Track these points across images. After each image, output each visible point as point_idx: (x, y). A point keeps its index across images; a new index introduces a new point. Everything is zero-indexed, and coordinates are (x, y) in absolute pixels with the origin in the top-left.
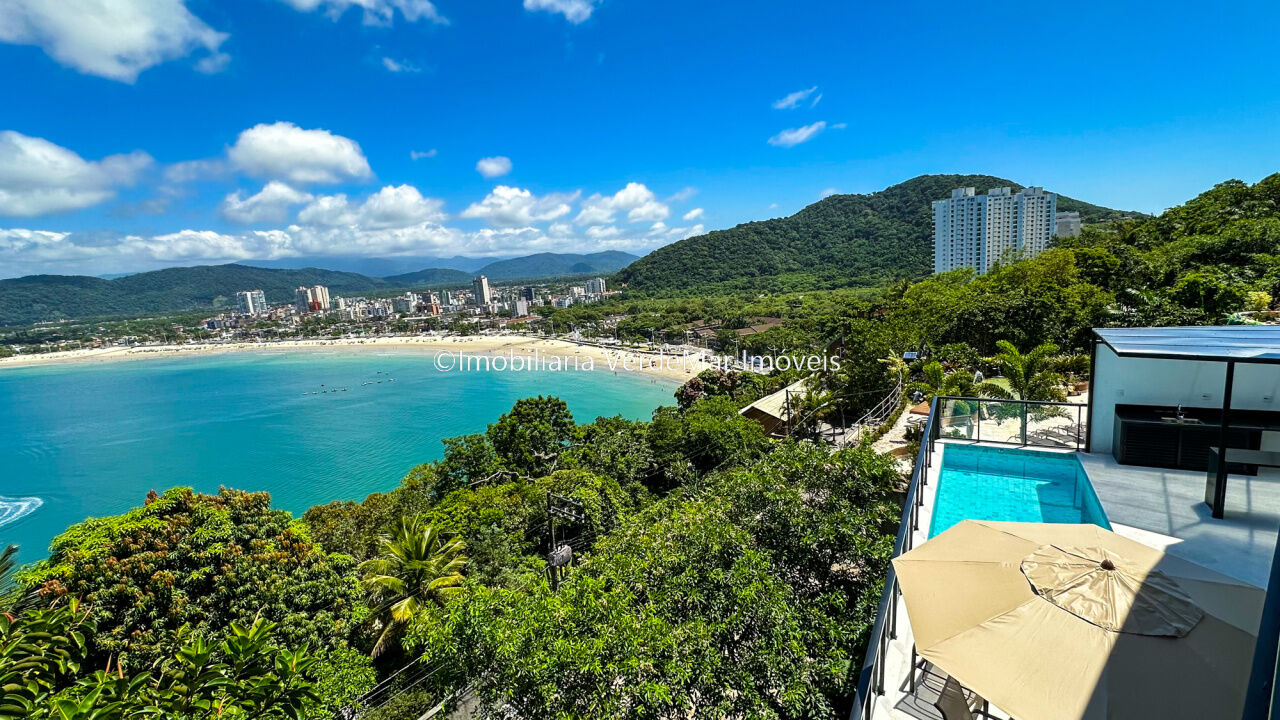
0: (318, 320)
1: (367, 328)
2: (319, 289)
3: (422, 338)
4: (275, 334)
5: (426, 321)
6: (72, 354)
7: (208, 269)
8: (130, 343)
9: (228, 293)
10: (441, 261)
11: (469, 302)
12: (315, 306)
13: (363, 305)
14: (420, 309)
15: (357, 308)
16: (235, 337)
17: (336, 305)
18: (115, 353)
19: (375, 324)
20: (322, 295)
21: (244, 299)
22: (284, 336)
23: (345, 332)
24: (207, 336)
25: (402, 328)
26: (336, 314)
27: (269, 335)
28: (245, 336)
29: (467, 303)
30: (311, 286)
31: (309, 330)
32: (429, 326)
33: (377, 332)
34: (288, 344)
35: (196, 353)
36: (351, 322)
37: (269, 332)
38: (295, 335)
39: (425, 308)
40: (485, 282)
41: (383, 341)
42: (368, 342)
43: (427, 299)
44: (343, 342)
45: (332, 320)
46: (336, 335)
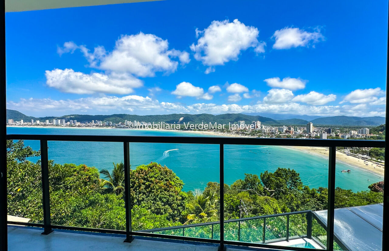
0: (256, 131)
1: (268, 136)
2: (258, 122)
8: (215, 131)
10: (299, 116)
13: (269, 128)
16: (235, 133)
17: (262, 127)
21: (240, 123)
22: (246, 134)
23: (262, 136)
24: (230, 132)
26: (261, 130)
29: (304, 132)
34: (247, 137)
36: (265, 133)
37: (243, 133)
38: (249, 135)
39: (288, 132)
40: (311, 125)
43: (289, 129)
45: (259, 132)
46: (259, 136)
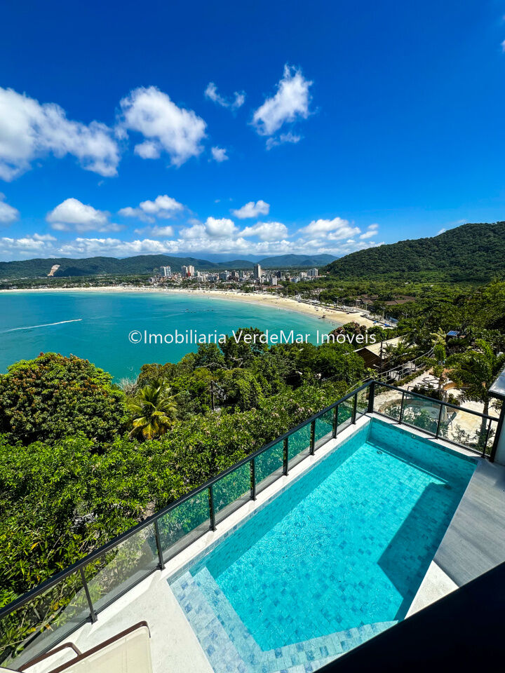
0: (189, 281)
1: (207, 286)
2: (191, 267)
3: (229, 292)
4: (173, 286)
5: (231, 284)
6: (106, 288)
7: (153, 257)
8: (124, 285)
9: (158, 267)
10: (242, 256)
11: (252, 277)
12: (188, 275)
13: (207, 275)
14: (230, 279)
15: (203, 276)
16: (158, 285)
17: (196, 275)
18: (119, 289)
19: (211, 284)
20: (191, 269)
21: (163, 270)
22: (175, 287)
23: (198, 287)
24: (149, 285)
25: (221, 287)
26: (196, 279)
27: (170, 286)
28: (162, 285)
29: (250, 277)
30: (188, 265)
31: (185, 285)
32: (232, 287)
33: (211, 288)
34: (177, 290)
35: (145, 291)
36: (201, 283)
37: (170, 284)
38: (179, 286)
39: (232, 278)
40: (259, 267)
41: (213, 292)
42: (207, 292)
43: (233, 274)
44: (197, 291)
45: (194, 281)
46: (195, 288)
